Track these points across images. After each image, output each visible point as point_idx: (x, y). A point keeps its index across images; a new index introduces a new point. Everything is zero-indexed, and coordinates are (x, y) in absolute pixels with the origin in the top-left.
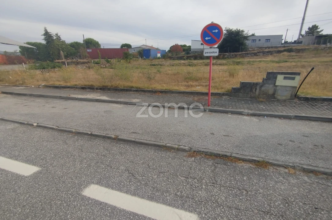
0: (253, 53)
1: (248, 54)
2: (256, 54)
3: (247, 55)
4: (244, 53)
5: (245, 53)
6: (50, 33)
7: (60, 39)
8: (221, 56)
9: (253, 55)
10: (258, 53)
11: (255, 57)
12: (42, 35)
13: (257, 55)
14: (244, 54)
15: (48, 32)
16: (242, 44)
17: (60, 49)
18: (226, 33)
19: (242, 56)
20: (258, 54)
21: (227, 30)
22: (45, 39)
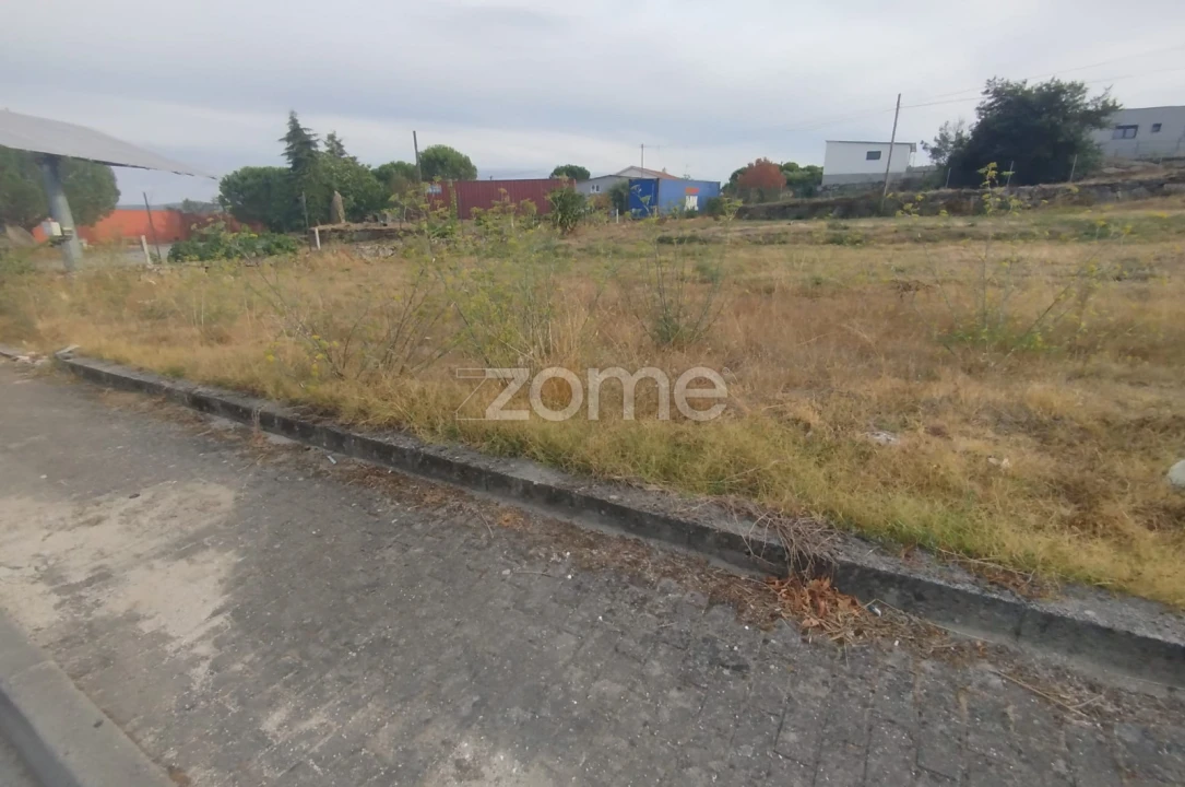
0: (1141, 183)
1: (1113, 187)
2: (1162, 185)
3: (1110, 194)
4: (1091, 187)
5: (1096, 186)
6: (307, 133)
7: (342, 153)
8: (968, 199)
9: (1142, 189)
10: (1173, 180)
11: (1151, 200)
12: (281, 140)
13: (1167, 194)
14: (1094, 191)
15: (301, 127)
16: (1073, 146)
17: (335, 185)
18: (992, 104)
19: (1083, 201)
20: (1174, 186)
21: (997, 93)
22: (290, 154)
